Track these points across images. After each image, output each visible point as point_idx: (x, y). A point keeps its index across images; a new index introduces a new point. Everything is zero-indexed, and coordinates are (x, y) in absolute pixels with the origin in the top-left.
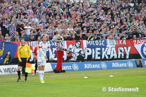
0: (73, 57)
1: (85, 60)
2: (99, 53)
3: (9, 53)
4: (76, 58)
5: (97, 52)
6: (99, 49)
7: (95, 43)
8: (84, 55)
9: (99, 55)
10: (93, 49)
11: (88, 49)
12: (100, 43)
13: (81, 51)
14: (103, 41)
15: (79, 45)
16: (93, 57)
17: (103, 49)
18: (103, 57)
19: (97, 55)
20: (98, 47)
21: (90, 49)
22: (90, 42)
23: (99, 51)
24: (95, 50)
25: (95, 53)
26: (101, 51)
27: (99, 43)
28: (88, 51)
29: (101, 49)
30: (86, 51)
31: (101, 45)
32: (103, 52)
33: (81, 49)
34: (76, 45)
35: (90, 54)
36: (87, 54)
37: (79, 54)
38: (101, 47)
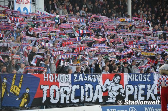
2: (143, 92)
3: (28, 91)
4: (115, 99)
5: (140, 90)
6: (143, 86)
7: (137, 78)
8: (125, 94)
9: (142, 95)
10: (136, 87)
11: (129, 86)
12: (145, 78)
13: (120, 89)
14: (148, 75)
15: (119, 81)
16: (136, 97)
17: (149, 86)
18: (148, 98)
19: (140, 95)
20: (142, 83)
21: (131, 87)
22: (132, 76)
24: (138, 88)
25: (138, 91)
26: (145, 89)
27: (143, 78)
28: (130, 90)
29: (146, 87)
30: (127, 89)
31: (145, 80)
32: (148, 90)
33: (121, 86)
34: (114, 81)
35: (131, 93)
36: (128, 93)
37: (118, 93)
38: (146, 83)
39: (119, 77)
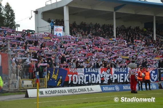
0: (104, 81)
1: (113, 83)
2: (122, 78)
3: (61, 77)
4: (107, 81)
5: (121, 77)
7: (119, 70)
8: (112, 79)
9: (122, 79)
10: (118, 75)
11: (115, 74)
12: (123, 70)
13: (110, 76)
14: (125, 69)
15: (109, 72)
16: (118, 80)
17: (125, 75)
18: (125, 81)
19: (121, 79)
20: (122, 73)
21: (116, 75)
22: (116, 69)
23: (122, 76)
24: (119, 75)
25: (120, 77)
26: (124, 76)
27: (122, 70)
28: (115, 76)
30: (114, 76)
31: (124, 71)
32: (125, 77)
33: (111, 75)
34: (107, 72)
35: (116, 78)
36: (114, 78)
37: (109, 79)
38: (124, 73)
39: (109, 70)
